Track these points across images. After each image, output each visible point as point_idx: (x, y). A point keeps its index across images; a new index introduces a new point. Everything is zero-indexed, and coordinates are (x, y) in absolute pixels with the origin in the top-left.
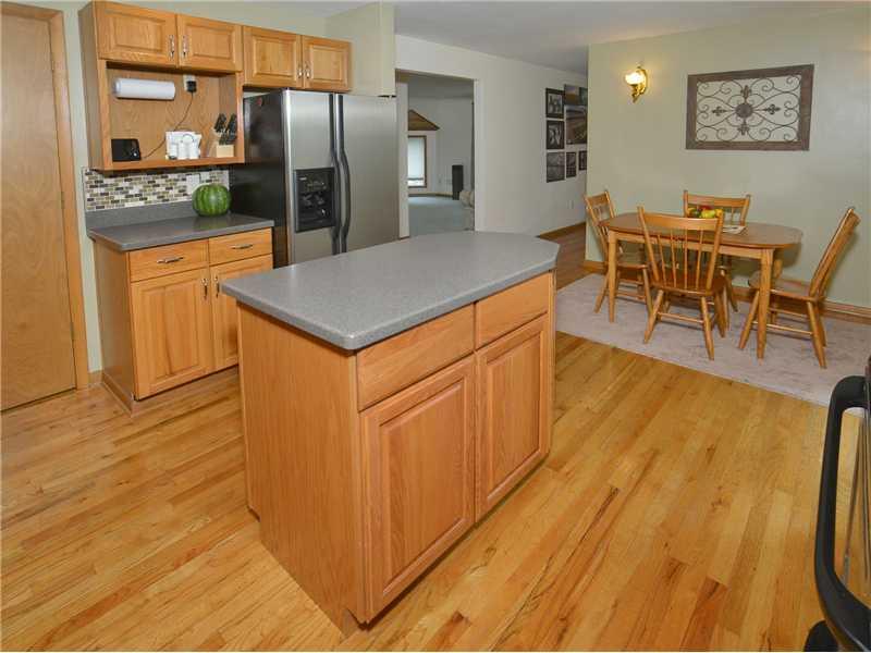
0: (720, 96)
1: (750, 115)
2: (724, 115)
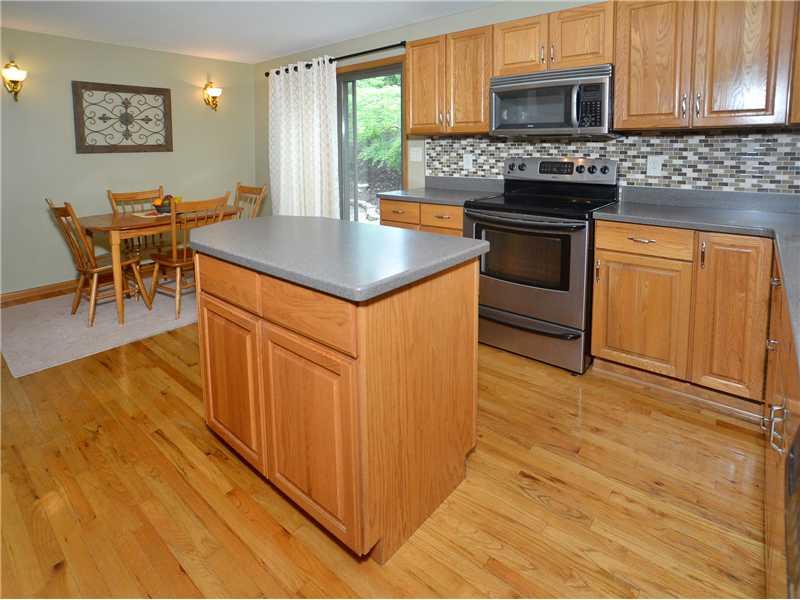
0: (104, 104)
1: (131, 123)
2: (110, 122)
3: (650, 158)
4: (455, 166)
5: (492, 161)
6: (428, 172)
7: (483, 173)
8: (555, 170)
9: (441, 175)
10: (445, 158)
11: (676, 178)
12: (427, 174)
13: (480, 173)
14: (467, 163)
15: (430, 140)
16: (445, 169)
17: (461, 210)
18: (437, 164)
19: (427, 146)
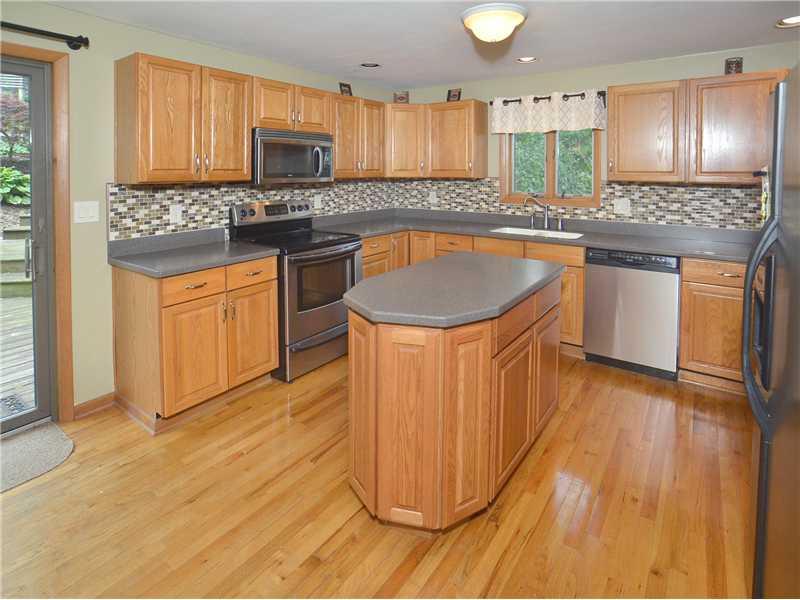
3: (316, 197)
4: (158, 222)
5: (205, 210)
6: (113, 236)
7: (194, 225)
8: (276, 212)
9: (135, 236)
10: (141, 213)
11: (327, 208)
12: (112, 238)
13: (191, 225)
14: (175, 216)
15: (116, 190)
16: (141, 227)
17: (274, 260)
18: (128, 222)
19: (112, 198)
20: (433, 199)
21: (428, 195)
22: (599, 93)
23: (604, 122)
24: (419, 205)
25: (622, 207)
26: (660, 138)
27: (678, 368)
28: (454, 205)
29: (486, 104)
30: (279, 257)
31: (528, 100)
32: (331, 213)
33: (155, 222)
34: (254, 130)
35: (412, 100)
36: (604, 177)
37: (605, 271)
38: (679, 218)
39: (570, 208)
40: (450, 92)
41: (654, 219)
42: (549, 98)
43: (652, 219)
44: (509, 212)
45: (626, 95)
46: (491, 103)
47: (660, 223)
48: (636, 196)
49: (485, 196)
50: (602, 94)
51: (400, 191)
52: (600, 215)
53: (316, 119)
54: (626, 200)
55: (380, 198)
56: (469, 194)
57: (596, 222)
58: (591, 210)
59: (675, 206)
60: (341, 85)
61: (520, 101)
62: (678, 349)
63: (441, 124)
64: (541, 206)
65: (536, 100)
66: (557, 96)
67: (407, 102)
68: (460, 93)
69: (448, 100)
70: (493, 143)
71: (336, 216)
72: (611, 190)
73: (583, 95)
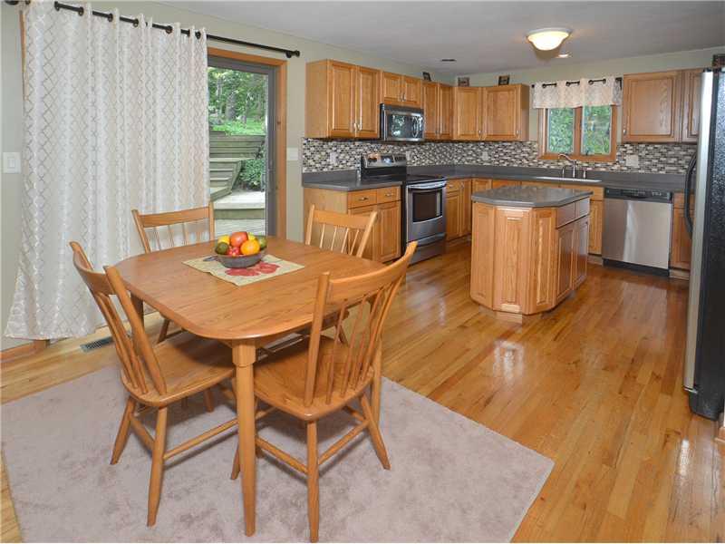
4: (325, 163)
5: (348, 157)
6: (304, 170)
9: (314, 170)
10: (317, 157)
11: (413, 161)
13: (341, 166)
14: (333, 160)
15: (305, 142)
16: (317, 165)
17: (398, 189)
18: (311, 162)
19: (304, 147)
20: (485, 156)
21: (481, 154)
22: (617, 79)
23: (620, 100)
24: (474, 162)
25: (632, 161)
26: (661, 111)
27: (670, 267)
28: (501, 161)
29: (528, 87)
30: (402, 186)
31: (562, 85)
32: (415, 165)
33: (323, 163)
34: (381, 105)
35: (472, 83)
36: (619, 140)
37: (618, 202)
38: (675, 168)
39: (592, 163)
40: (500, 78)
41: (656, 170)
42: (578, 83)
43: (654, 170)
44: (545, 167)
45: (637, 81)
46: (533, 86)
47: (661, 172)
48: (643, 153)
49: (526, 155)
50: (619, 80)
51: (459, 151)
52: (616, 167)
53: (413, 98)
54: (635, 157)
55: (446, 156)
56: (513, 153)
57: (613, 173)
58: (609, 164)
59: (673, 160)
60: (424, 73)
61: (555, 84)
62: (670, 254)
63: (495, 102)
64: (570, 162)
65: (568, 84)
66: (584, 81)
67: (468, 85)
68: (508, 79)
69: (500, 84)
70: (533, 116)
71: (418, 167)
72: (624, 150)
73: (604, 80)
